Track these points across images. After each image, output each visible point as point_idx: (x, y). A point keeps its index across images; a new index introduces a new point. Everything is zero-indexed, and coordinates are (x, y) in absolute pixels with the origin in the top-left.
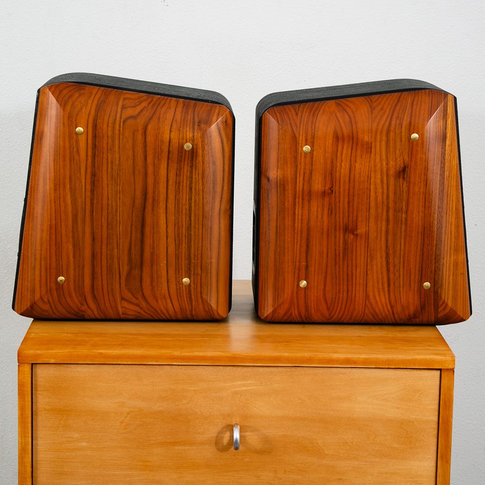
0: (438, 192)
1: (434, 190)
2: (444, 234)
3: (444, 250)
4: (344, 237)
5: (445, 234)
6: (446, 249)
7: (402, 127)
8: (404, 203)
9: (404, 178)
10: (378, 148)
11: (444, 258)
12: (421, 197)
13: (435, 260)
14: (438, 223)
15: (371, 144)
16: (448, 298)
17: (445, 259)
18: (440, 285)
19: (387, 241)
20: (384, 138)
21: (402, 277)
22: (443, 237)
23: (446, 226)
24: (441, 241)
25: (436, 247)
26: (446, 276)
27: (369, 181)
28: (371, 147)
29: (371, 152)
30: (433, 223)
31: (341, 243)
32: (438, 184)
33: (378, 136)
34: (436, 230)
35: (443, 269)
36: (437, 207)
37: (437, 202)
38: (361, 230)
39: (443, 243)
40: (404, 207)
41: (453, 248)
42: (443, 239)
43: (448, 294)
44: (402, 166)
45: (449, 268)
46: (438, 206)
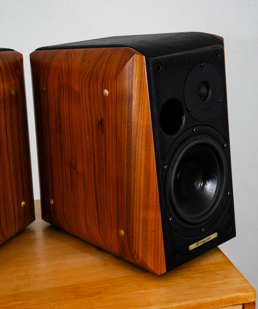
0: (126, 148)
1: (122, 146)
2: (132, 190)
3: (133, 205)
4: (70, 171)
5: (134, 190)
6: (135, 204)
7: (97, 82)
8: (103, 153)
9: (102, 130)
10: (84, 99)
11: (133, 212)
12: (114, 151)
13: (126, 212)
14: (127, 178)
15: (80, 94)
16: (138, 249)
17: (135, 213)
18: (131, 236)
19: (95, 183)
20: (87, 90)
21: (106, 218)
22: (132, 192)
23: (134, 183)
24: (131, 196)
25: (127, 200)
26: (136, 229)
27: (81, 127)
28: (80, 96)
29: (80, 101)
30: (123, 177)
31: (69, 176)
32: (126, 142)
33: (83, 88)
34: (126, 184)
35: (133, 222)
36: (126, 164)
37: (126, 158)
38: (79, 169)
39: (132, 198)
40: (103, 157)
41: (142, 204)
42: (132, 195)
43: (138, 246)
44: (100, 119)
45: (139, 222)
46: (127, 162)
